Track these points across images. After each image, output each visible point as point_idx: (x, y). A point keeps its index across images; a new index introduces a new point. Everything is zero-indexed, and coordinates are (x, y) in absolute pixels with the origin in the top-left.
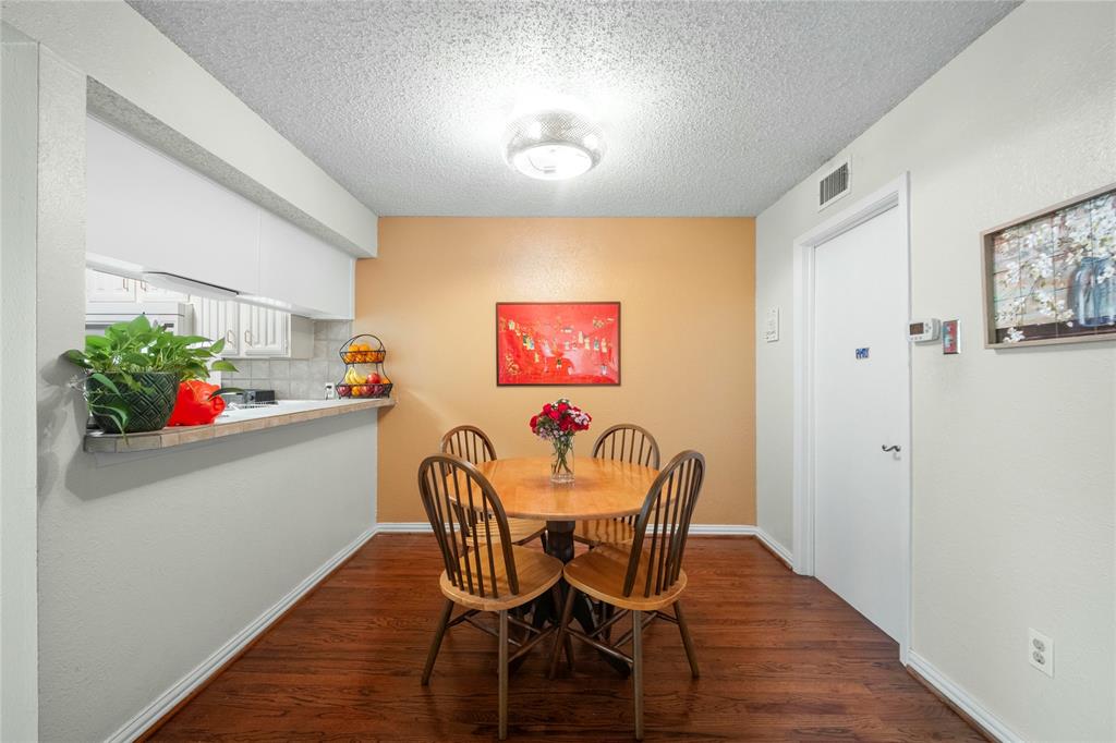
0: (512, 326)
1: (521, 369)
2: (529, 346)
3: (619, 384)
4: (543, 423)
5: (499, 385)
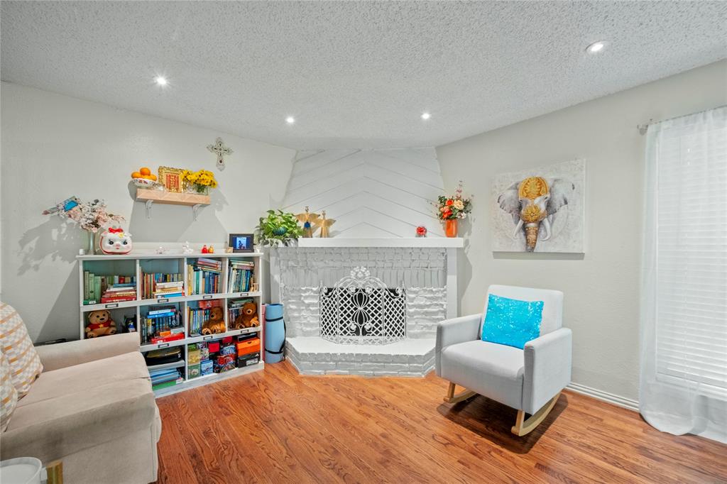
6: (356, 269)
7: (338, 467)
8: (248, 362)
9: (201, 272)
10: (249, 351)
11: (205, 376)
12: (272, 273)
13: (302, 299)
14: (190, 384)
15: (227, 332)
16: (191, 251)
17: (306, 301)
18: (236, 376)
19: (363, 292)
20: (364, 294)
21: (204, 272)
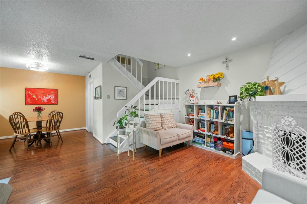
0: (29, 93)
1: (32, 102)
2: (34, 97)
3: (57, 104)
4: (35, 110)
5: (26, 105)
6: (286, 118)
7: (179, 184)
8: (227, 152)
9: (214, 111)
10: (227, 147)
11: (211, 148)
12: (250, 115)
13: (265, 132)
14: (206, 148)
15: (219, 135)
16: (212, 103)
17: (267, 135)
18: (222, 154)
19: (289, 136)
20: (290, 138)
21: (216, 111)
